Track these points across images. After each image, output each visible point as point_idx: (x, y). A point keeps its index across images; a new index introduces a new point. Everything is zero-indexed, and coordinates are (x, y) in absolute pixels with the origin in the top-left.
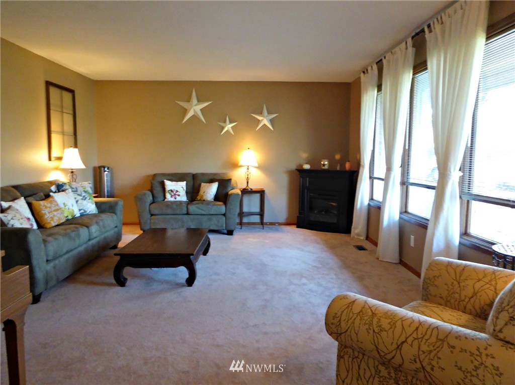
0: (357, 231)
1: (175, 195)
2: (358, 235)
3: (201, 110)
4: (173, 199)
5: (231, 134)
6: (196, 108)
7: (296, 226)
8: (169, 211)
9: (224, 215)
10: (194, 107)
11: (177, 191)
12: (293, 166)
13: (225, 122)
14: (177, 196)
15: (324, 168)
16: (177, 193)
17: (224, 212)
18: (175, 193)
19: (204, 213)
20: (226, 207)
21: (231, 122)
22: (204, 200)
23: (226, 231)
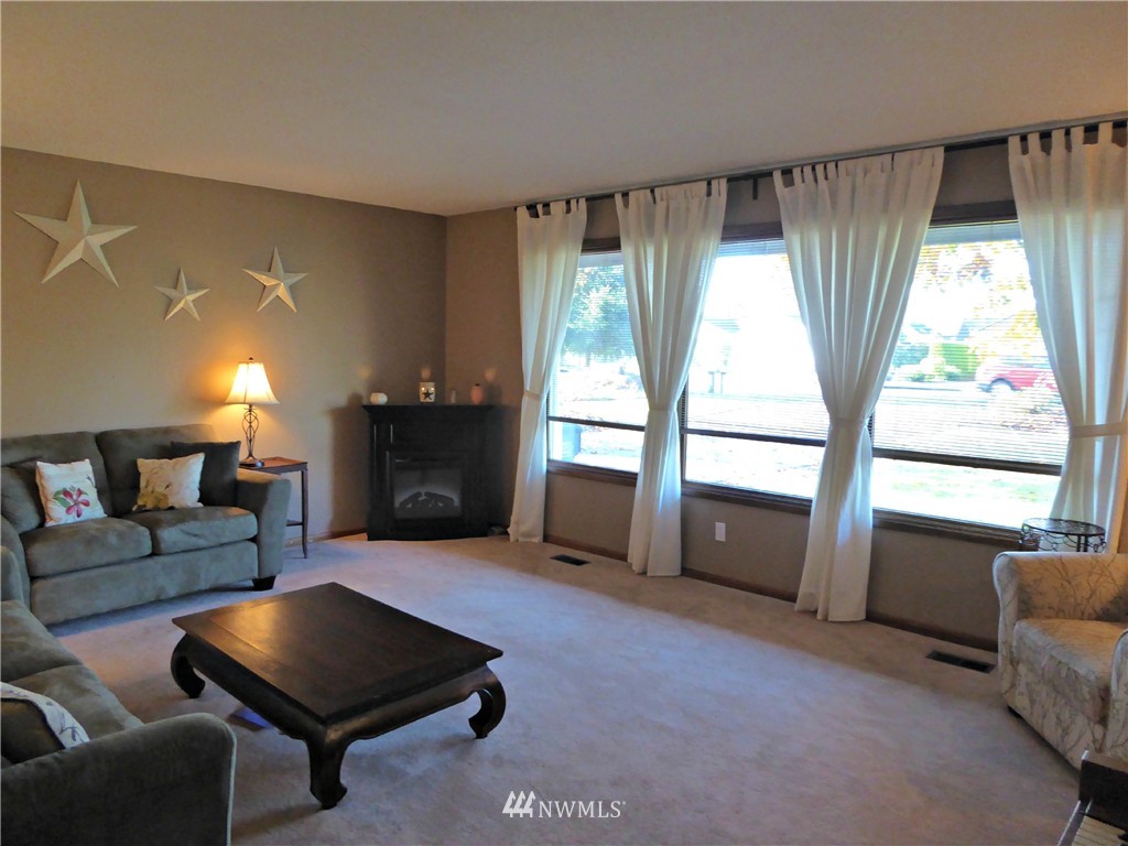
0: (524, 528)
1: (76, 503)
2: (528, 535)
3: (103, 247)
4: (71, 519)
5: (195, 319)
6: (87, 242)
7: (365, 535)
8: (98, 556)
9: (254, 540)
10: (89, 238)
11: (80, 492)
12: (341, 399)
13: (175, 286)
14: (82, 506)
15: (428, 400)
16: (83, 497)
17: (253, 532)
18: (75, 497)
19: (202, 543)
20: (257, 516)
21: (192, 288)
22: (172, 508)
23: (251, 584)
